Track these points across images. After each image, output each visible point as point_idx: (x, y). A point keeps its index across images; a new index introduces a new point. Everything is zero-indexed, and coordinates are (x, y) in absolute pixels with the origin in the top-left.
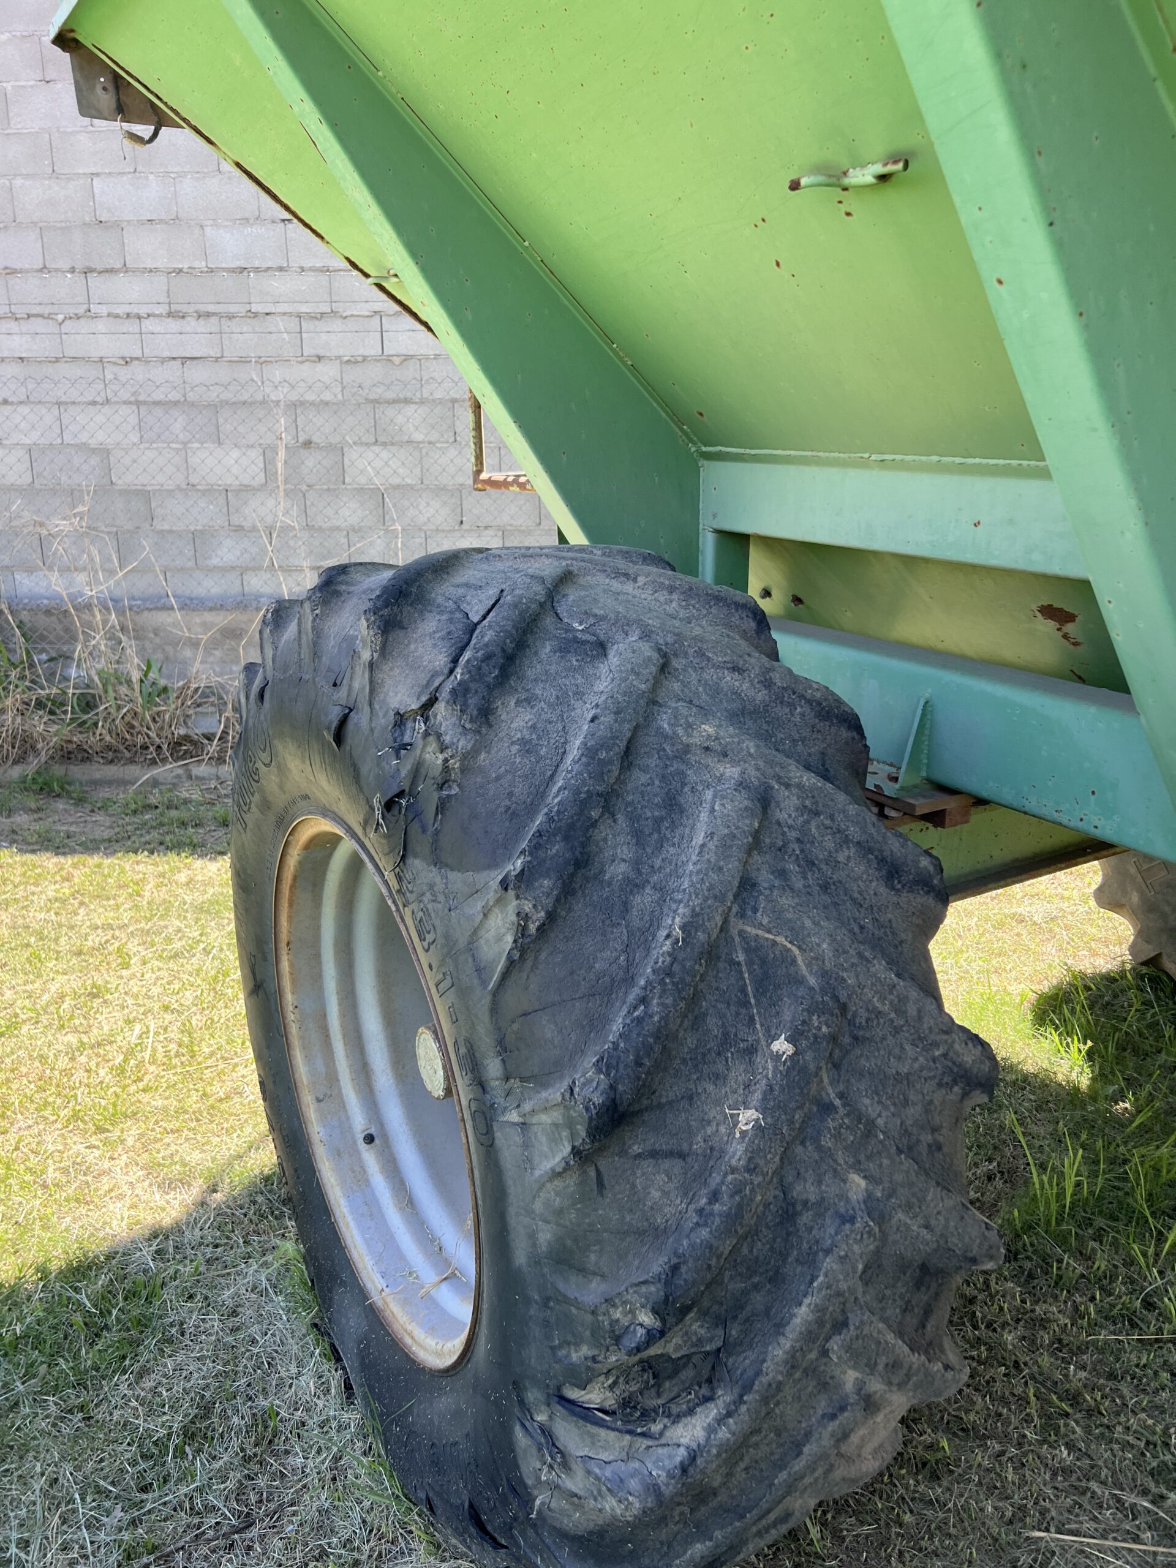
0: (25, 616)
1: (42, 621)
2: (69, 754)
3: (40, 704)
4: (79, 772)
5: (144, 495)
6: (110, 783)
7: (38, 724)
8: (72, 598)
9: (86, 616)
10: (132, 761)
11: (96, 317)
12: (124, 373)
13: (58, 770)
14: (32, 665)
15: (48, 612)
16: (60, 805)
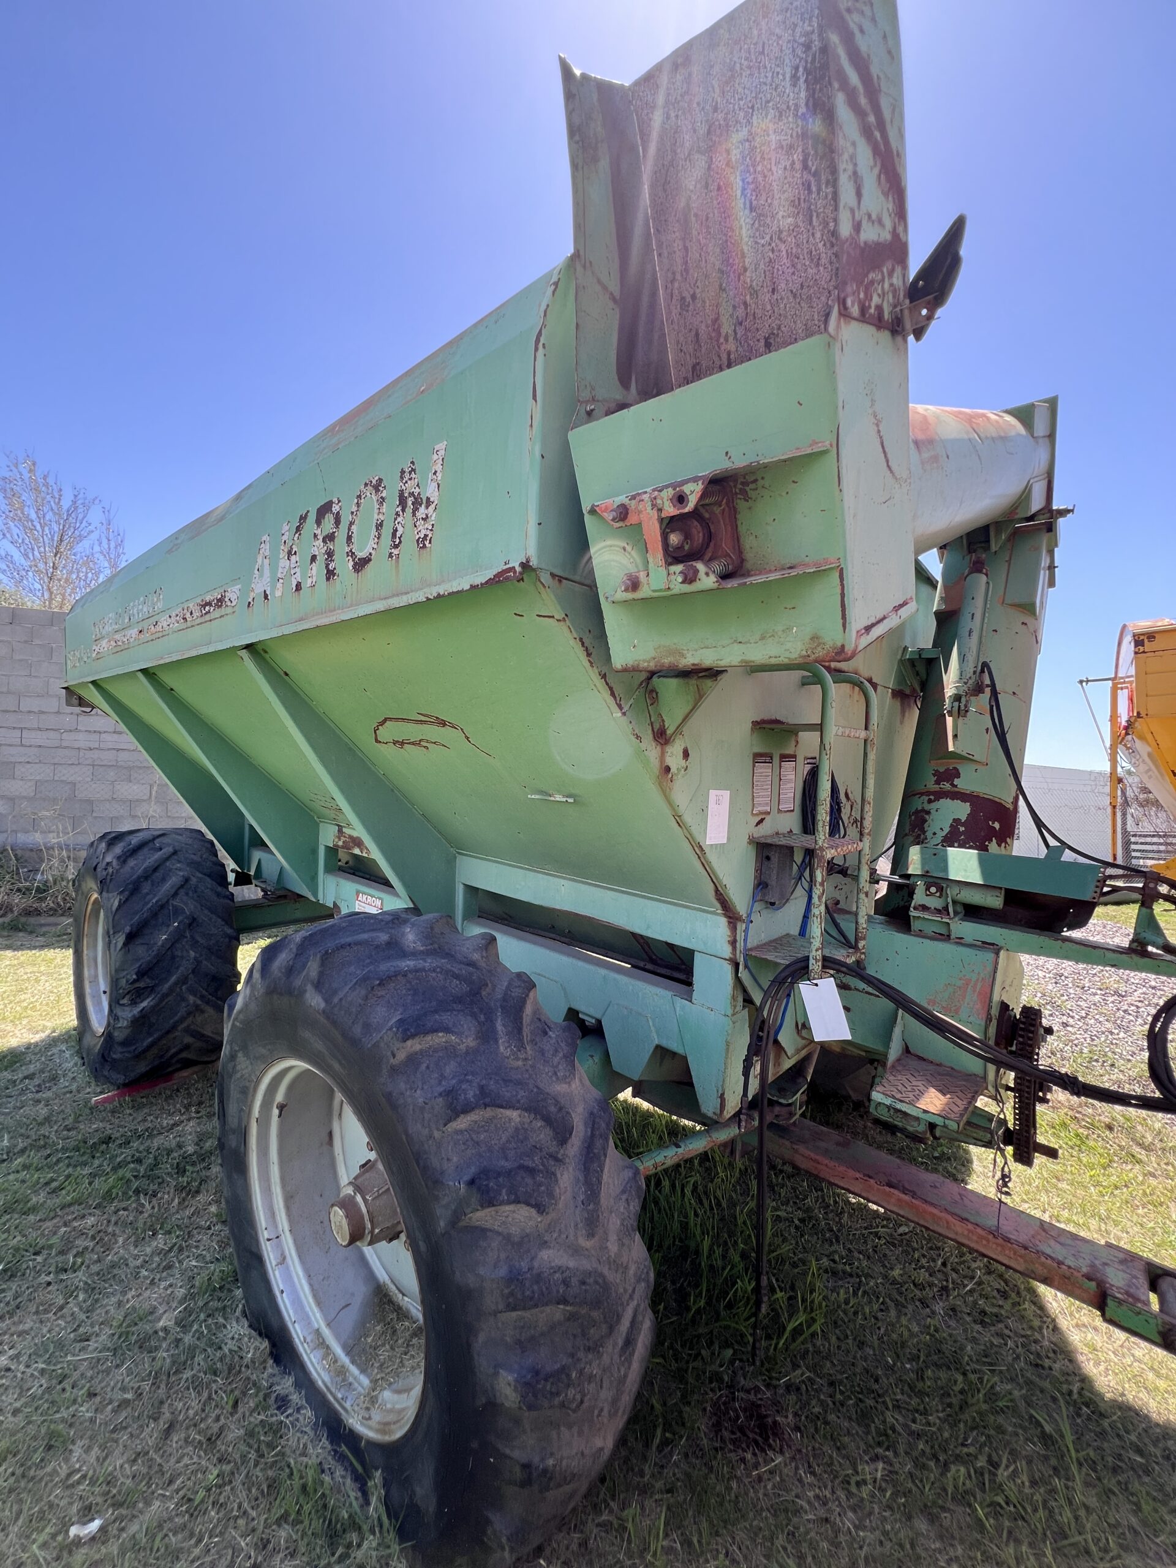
0: (19, 853)
1: (28, 854)
2: (28, 912)
3: (19, 890)
4: (32, 920)
5: (90, 802)
6: (49, 925)
7: (16, 899)
8: (45, 845)
9: (51, 852)
10: (62, 915)
11: (80, 731)
12: (89, 754)
13: (23, 919)
14: (18, 873)
15: (32, 850)
16: (21, 934)
